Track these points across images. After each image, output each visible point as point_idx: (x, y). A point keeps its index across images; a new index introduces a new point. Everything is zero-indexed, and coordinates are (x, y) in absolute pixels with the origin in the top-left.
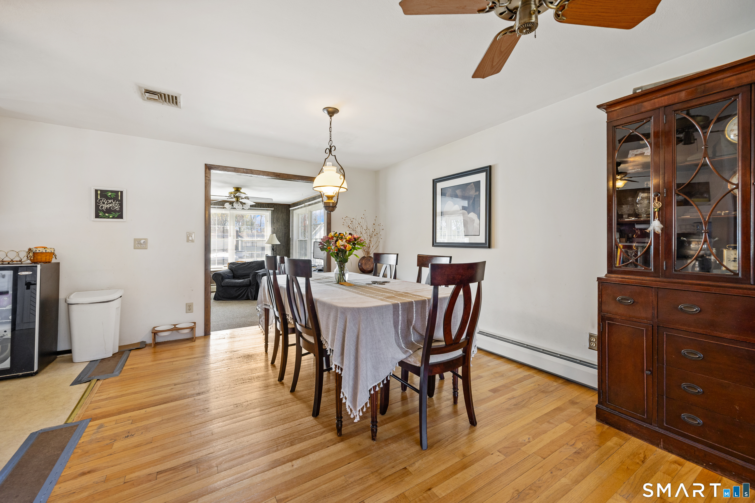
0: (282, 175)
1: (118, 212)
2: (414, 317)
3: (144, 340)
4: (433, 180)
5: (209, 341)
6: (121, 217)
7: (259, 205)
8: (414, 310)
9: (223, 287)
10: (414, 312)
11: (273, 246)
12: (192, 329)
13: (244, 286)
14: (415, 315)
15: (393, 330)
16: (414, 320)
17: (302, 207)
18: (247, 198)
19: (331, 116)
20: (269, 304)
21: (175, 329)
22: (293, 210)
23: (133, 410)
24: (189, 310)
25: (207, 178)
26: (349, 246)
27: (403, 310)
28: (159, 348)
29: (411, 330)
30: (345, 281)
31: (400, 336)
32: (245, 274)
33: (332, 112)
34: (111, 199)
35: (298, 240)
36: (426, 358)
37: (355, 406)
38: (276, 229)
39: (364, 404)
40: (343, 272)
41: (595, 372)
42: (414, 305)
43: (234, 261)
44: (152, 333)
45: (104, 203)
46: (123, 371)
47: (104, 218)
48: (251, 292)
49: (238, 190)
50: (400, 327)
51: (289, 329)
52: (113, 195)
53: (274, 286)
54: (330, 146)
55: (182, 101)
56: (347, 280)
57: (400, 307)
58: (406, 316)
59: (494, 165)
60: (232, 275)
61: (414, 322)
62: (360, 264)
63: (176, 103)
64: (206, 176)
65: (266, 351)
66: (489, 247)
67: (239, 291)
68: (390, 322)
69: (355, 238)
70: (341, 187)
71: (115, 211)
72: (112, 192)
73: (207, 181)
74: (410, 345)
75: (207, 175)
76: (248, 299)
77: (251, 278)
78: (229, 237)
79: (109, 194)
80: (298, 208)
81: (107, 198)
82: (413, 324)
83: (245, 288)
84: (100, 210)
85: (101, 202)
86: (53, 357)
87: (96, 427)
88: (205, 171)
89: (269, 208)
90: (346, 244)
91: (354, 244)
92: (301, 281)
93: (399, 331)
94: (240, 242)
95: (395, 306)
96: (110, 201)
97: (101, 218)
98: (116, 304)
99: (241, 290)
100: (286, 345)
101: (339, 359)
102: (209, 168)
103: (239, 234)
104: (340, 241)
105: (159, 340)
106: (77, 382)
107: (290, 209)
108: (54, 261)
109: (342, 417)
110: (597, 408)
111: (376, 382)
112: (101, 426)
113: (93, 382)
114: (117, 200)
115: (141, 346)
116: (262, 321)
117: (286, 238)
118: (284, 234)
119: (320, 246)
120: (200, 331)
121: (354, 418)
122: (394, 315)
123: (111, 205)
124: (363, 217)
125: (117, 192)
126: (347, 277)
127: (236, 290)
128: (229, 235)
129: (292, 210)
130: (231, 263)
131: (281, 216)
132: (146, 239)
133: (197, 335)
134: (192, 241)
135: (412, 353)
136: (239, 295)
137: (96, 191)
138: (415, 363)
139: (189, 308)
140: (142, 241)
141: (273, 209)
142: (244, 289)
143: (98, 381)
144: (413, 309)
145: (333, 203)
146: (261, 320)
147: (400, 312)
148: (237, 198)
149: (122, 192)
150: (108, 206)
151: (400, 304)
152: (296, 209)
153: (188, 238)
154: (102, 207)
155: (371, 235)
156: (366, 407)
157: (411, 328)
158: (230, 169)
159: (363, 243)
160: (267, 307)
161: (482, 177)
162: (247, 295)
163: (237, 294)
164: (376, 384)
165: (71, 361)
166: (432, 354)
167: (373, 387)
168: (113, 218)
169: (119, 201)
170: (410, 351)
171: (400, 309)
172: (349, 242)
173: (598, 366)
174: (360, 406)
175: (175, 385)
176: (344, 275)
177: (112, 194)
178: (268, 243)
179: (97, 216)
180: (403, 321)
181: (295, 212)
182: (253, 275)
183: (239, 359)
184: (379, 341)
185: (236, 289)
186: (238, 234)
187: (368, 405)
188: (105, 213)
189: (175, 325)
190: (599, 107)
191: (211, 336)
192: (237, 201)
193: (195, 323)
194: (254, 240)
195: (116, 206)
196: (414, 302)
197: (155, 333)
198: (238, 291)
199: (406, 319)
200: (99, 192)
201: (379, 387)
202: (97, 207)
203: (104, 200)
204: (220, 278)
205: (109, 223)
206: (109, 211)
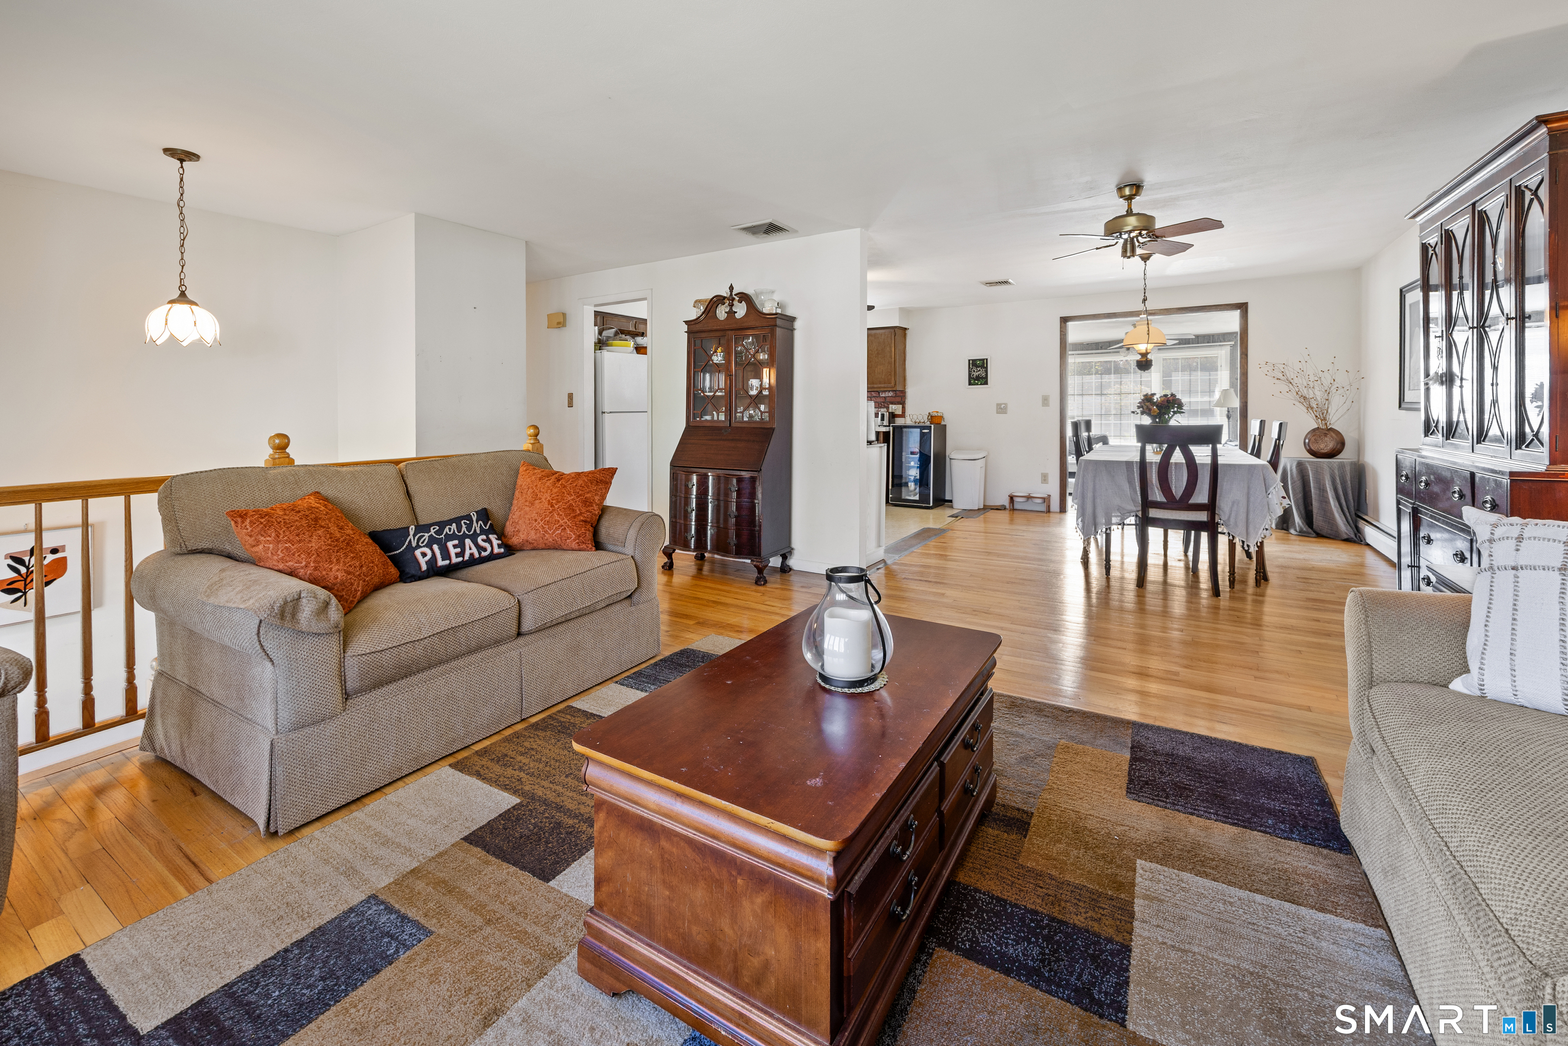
1: (985, 378)
3: (1002, 503)
4: (1401, 291)
5: (1065, 517)
6: (986, 383)
12: (1050, 500)
19: (1145, 262)
21: (1031, 498)
24: (1045, 480)
25: (1063, 333)
28: (1015, 513)
34: (979, 367)
44: (1010, 497)
45: (974, 371)
47: (975, 385)
52: (981, 363)
55: (1013, 281)
62: (1307, 441)
63: (1008, 284)
64: (1061, 331)
71: (982, 378)
72: (980, 360)
73: (1063, 336)
75: (1065, 331)
79: (978, 363)
81: (977, 366)
84: (972, 378)
85: (972, 370)
86: (942, 503)
88: (1061, 327)
89: (1225, 341)
96: (979, 369)
97: (973, 385)
98: (981, 463)
102: (1065, 320)
105: (1015, 505)
106: (952, 516)
108: (943, 423)
114: (984, 368)
115: (999, 508)
120: (1055, 505)
123: (979, 373)
125: (983, 360)
132: (1006, 404)
133: (1050, 509)
134: (1048, 405)
137: (969, 360)
139: (1045, 478)
140: (1002, 406)
141: (1233, 343)
149: (987, 360)
150: (977, 374)
154: (973, 375)
158: (1088, 317)
165: (952, 507)
168: (981, 384)
179: (970, 384)
188: (975, 380)
189: (1030, 494)
191: (1068, 513)
193: (1050, 495)
195: (983, 373)
197: (1012, 499)
200: (971, 362)
202: (970, 375)
203: (975, 368)
205: (979, 389)
206: (978, 378)
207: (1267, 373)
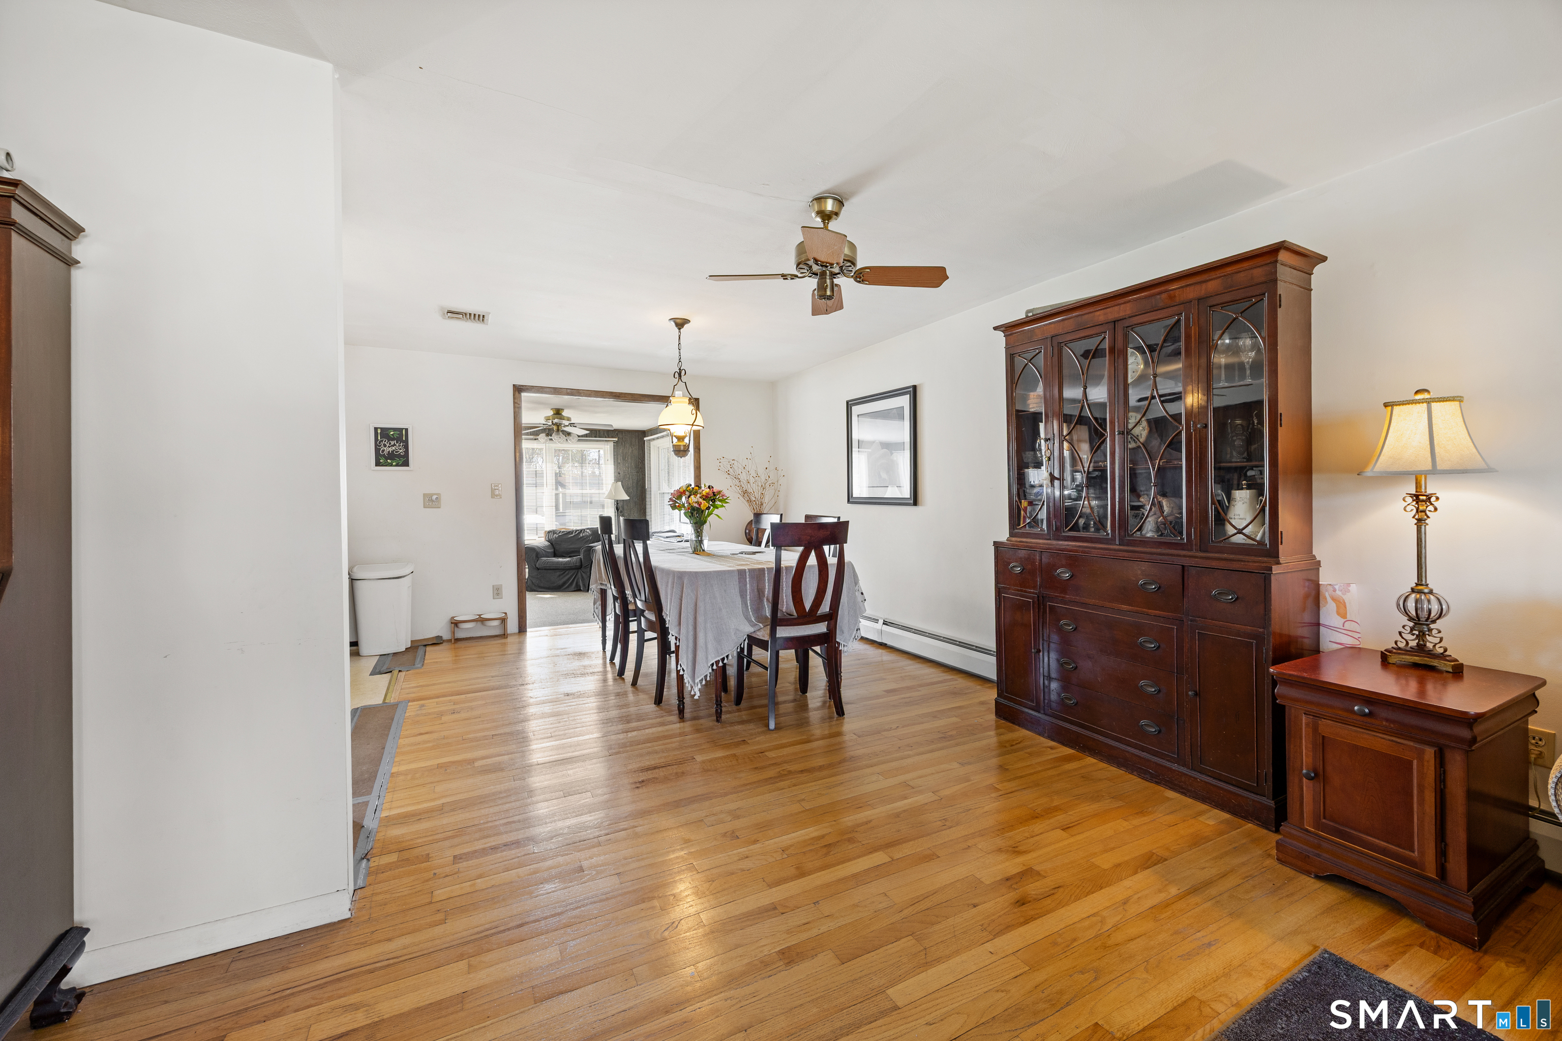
0: (623, 395)
1: (403, 457)
2: (767, 587)
3: (440, 635)
4: (847, 402)
5: (525, 638)
6: (406, 464)
7: (595, 434)
8: (767, 579)
9: (538, 569)
10: (767, 581)
11: (617, 504)
12: (503, 620)
13: (571, 569)
14: (767, 584)
15: (738, 600)
16: (767, 590)
17: (663, 437)
18: (572, 425)
19: (679, 329)
20: (606, 583)
21: (481, 620)
22: (650, 440)
23: (452, 695)
24: (498, 594)
25: (517, 405)
26: (704, 505)
27: (751, 577)
28: (460, 644)
29: (766, 603)
30: (704, 550)
31: (749, 607)
32: (573, 550)
33: (680, 324)
34: (393, 439)
35: (659, 492)
36: (773, 632)
37: (693, 677)
38: (622, 473)
39: (703, 677)
40: (701, 538)
41: (993, 660)
42: (766, 572)
43: (554, 528)
44: (452, 623)
45: (385, 446)
46: (425, 664)
47: (386, 466)
48: (582, 577)
49: (558, 412)
50: (748, 597)
51: (630, 612)
52: (397, 433)
53: (609, 554)
54: (680, 369)
55: (490, 319)
56: (706, 550)
57: (748, 574)
58: (755, 585)
59: (920, 384)
60: (552, 550)
61: (766, 592)
62: (747, 531)
63: (483, 320)
64: (514, 403)
65: (604, 648)
66: (915, 503)
67: (565, 576)
68: (735, 589)
69: (714, 493)
70: (693, 425)
71: (399, 456)
72: (394, 429)
73: (517, 410)
74: (760, 618)
75: (516, 401)
76: (578, 590)
77: (581, 556)
78: (545, 486)
79: (391, 433)
80: (658, 438)
81: (390, 439)
82: (766, 596)
83: (574, 571)
84: (381, 456)
85: (382, 444)
87: (418, 706)
88: (514, 395)
89: (609, 437)
90: (701, 500)
91: (714, 501)
92: (639, 546)
93: (749, 602)
94: (561, 495)
95: (741, 573)
96: (392, 443)
97: (383, 466)
98: (408, 581)
99: (566, 575)
100: (627, 632)
101: (677, 629)
102: (518, 390)
103: (559, 479)
104: (692, 496)
105: (460, 634)
106: (376, 672)
107: (645, 439)
109: (683, 698)
110: (996, 702)
111: (718, 656)
112: (423, 706)
113: (395, 672)
114: (402, 441)
115: (437, 641)
116: (597, 608)
117: (639, 489)
118: (635, 481)
119: (671, 503)
120: (512, 626)
121: (695, 695)
122: (740, 582)
123: (394, 448)
124: (749, 457)
125: (401, 430)
126: (706, 545)
127: (559, 576)
128: (545, 483)
129: (647, 441)
130: (549, 532)
131: (630, 451)
132: (439, 495)
133: (509, 632)
134: (500, 496)
135: (762, 627)
136: (564, 583)
137: (376, 429)
138: (763, 636)
139: (497, 592)
140: (434, 497)
141: (616, 439)
142: (572, 572)
143: (400, 673)
144: (764, 576)
145: (684, 446)
146: (595, 606)
147: (748, 580)
148: (558, 426)
149: (407, 430)
150: (390, 449)
151: (747, 571)
152: (654, 439)
153: (493, 491)
154: (383, 451)
155: (763, 485)
156: (706, 680)
157: (765, 600)
158: (548, 390)
159: (726, 499)
160: (603, 587)
161: (904, 401)
162: (577, 583)
163: (561, 582)
164: (719, 658)
165: (357, 654)
166: (779, 626)
167: (716, 662)
168: (397, 465)
169: (403, 442)
170: (761, 625)
171: (748, 576)
172: (706, 498)
173: (997, 652)
174: (698, 678)
175: (492, 677)
176: (701, 542)
177: (395, 432)
178: (609, 497)
179: (378, 464)
180: (752, 590)
181: (652, 443)
182: (585, 551)
183: (568, 656)
184: (720, 610)
185: (558, 573)
186: (559, 483)
187: (708, 679)
188: (387, 459)
189: (480, 615)
190: (995, 328)
191: (528, 633)
192: (558, 430)
193: (506, 613)
194: (584, 492)
195: (400, 449)
196: (766, 569)
197: (455, 624)
198: (561, 577)
199: (756, 587)
200: (379, 431)
201: (723, 662)
202: (377, 450)
203: (385, 441)
204: (534, 556)
205: (393, 473)
206: (392, 456)
207: (720, 468)
